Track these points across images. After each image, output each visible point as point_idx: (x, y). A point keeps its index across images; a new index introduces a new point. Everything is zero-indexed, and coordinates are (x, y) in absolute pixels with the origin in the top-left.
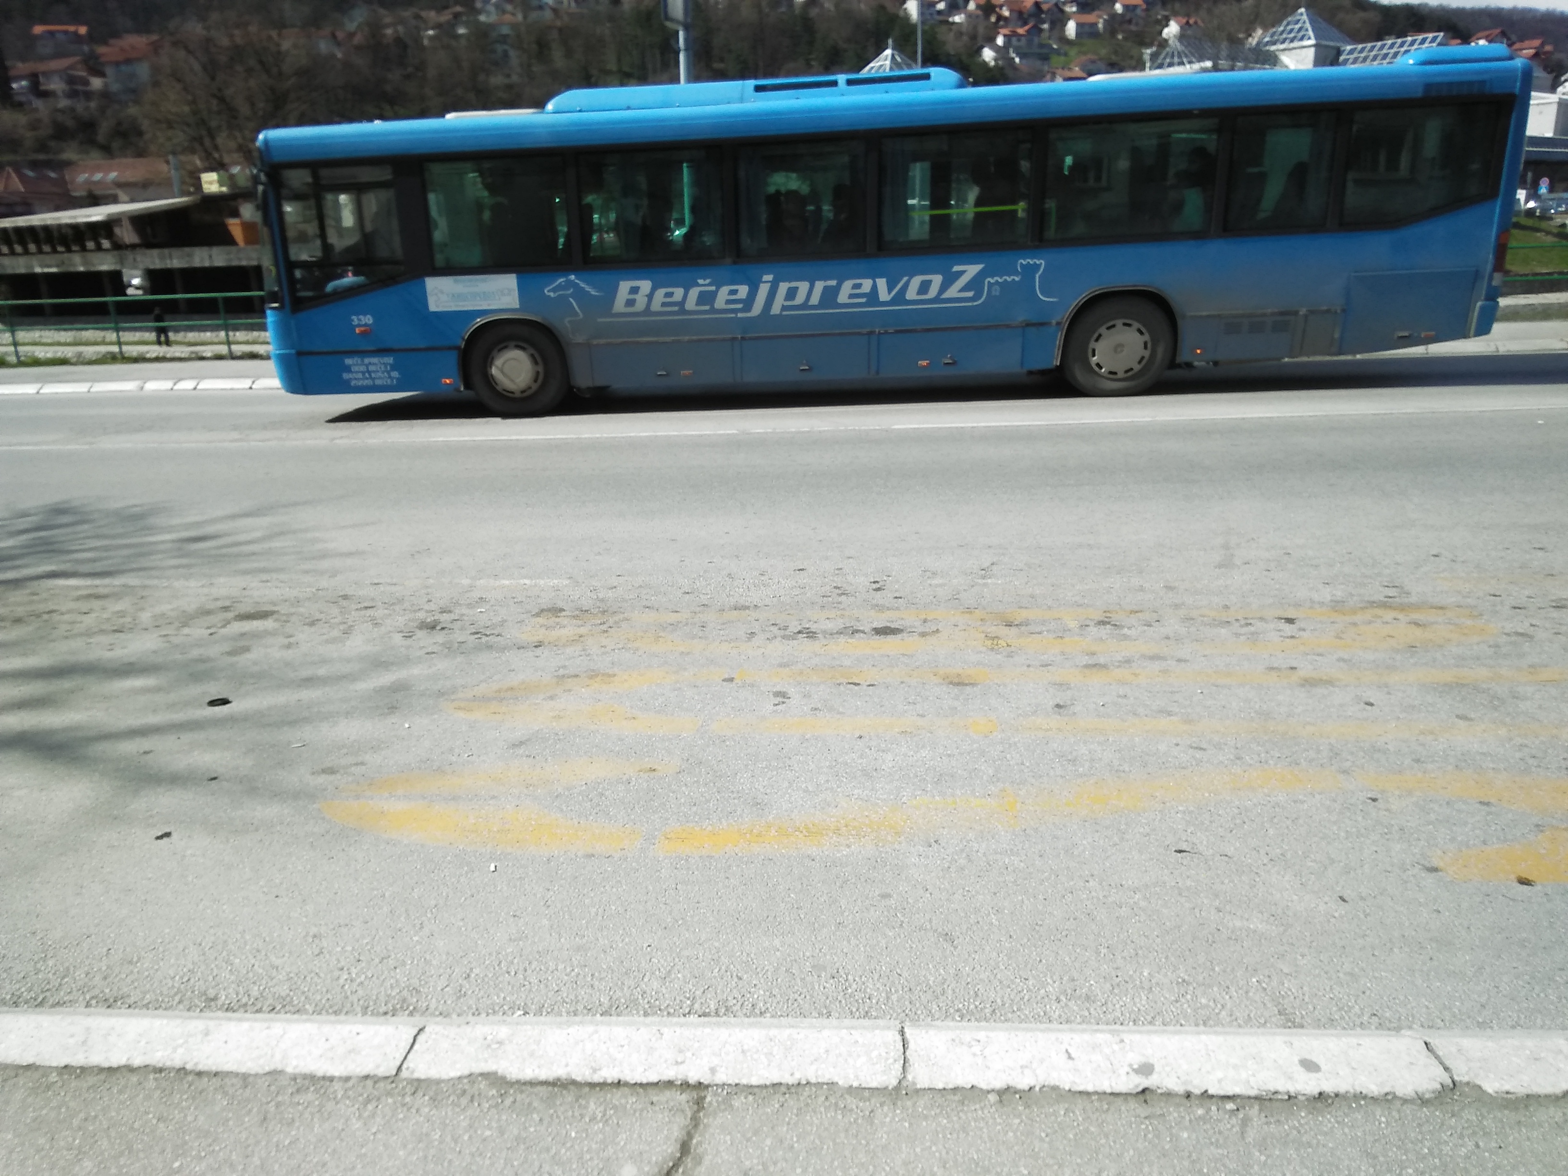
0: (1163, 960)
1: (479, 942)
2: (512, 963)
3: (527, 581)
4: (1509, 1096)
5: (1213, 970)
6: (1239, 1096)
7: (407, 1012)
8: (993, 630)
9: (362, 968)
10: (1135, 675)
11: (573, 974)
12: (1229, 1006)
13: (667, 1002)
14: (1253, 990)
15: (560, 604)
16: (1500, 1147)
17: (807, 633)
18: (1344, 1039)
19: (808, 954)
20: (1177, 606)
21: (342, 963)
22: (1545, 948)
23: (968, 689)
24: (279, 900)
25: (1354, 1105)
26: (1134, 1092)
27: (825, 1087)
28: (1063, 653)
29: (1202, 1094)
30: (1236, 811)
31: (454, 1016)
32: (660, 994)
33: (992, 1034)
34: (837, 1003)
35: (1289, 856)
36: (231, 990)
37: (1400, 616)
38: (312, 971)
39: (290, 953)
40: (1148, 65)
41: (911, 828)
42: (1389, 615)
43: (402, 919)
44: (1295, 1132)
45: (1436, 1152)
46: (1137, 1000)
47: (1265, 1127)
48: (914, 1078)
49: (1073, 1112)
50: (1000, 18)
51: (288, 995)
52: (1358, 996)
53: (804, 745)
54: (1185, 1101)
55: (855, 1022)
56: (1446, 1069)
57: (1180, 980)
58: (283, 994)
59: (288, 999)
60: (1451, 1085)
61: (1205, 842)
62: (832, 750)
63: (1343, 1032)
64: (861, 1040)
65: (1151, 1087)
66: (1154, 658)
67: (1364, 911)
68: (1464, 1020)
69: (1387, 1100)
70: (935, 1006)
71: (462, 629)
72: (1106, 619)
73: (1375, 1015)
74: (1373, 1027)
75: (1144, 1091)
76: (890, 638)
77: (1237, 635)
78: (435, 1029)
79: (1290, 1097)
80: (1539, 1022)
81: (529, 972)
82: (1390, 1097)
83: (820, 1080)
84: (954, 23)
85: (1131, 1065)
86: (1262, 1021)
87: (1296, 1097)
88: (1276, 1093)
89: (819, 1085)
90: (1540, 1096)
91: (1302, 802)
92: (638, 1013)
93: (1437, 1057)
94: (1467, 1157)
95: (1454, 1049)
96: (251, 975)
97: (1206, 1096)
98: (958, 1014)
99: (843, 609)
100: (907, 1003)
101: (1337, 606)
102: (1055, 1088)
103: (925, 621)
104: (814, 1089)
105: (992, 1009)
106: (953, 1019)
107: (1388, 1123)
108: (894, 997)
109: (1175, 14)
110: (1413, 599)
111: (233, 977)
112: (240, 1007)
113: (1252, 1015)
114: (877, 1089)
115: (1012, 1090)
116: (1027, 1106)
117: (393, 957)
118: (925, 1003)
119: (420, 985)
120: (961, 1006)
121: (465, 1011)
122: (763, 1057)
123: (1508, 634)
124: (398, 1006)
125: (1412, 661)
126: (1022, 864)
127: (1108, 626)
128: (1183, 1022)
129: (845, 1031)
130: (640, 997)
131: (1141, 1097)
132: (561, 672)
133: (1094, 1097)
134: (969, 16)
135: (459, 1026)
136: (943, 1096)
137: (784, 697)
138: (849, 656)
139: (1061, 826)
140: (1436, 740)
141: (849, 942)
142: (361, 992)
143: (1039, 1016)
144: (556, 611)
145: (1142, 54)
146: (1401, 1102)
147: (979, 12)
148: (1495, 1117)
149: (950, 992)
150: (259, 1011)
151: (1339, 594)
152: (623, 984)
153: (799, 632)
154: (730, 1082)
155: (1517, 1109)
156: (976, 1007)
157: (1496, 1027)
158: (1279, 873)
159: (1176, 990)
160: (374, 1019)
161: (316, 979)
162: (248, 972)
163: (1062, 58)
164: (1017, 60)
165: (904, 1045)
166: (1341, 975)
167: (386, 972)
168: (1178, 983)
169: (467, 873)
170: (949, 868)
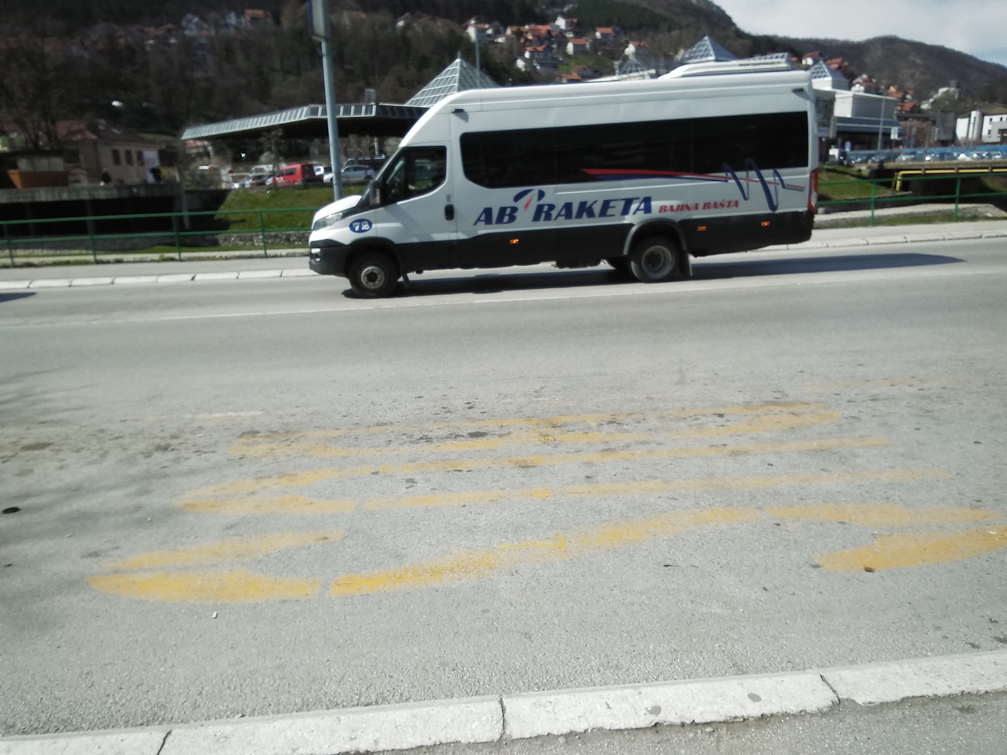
0: (661, 638)
1: (208, 668)
2: (232, 680)
3: (233, 414)
4: (871, 705)
5: (692, 641)
6: (714, 722)
7: (157, 722)
8: (544, 430)
9: (123, 694)
10: (633, 454)
11: (275, 685)
12: (703, 664)
13: (342, 698)
14: (717, 652)
15: (257, 428)
16: (869, 739)
17: (426, 439)
18: (773, 678)
19: (436, 656)
20: (654, 410)
21: (108, 692)
22: (883, 611)
23: (531, 470)
24: (59, 650)
25: (782, 721)
26: (650, 726)
27: (452, 745)
28: (588, 443)
29: (691, 723)
30: (698, 537)
31: (192, 722)
32: (337, 694)
33: (559, 697)
34: (457, 687)
35: (731, 564)
36: (25, 719)
37: (784, 409)
38: (86, 699)
39: (70, 687)
40: (617, 71)
41: (500, 564)
42: (777, 409)
43: (151, 656)
44: (749, 742)
45: (833, 745)
46: (647, 665)
47: (731, 741)
48: (510, 732)
49: (613, 744)
50: (527, 40)
51: (69, 718)
52: (779, 650)
53: (427, 514)
54: (681, 729)
55: (470, 699)
56: (834, 692)
57: (672, 650)
58: (65, 718)
59: (69, 721)
60: (838, 702)
61: (681, 559)
62: (446, 516)
63: (772, 674)
64: (474, 711)
65: (660, 722)
66: (643, 443)
67: (778, 596)
68: (841, 660)
69: (802, 716)
70: (521, 683)
71: (187, 449)
72: (613, 420)
73: (790, 662)
74: (789, 670)
75: (656, 725)
76: (480, 440)
77: (691, 426)
78: (178, 732)
79: (744, 719)
80: (883, 657)
81: (244, 686)
82: (803, 713)
83: (449, 741)
84: (498, 43)
85: (646, 709)
86: (723, 672)
87: (748, 719)
88: (736, 717)
89: (448, 744)
90: (888, 703)
91: (737, 529)
92: (322, 707)
93: (828, 684)
94: (851, 747)
95: (837, 679)
96: (40, 706)
97: (694, 724)
98: (536, 686)
99: (449, 422)
100: (503, 682)
101: (747, 405)
102: (601, 729)
103: (502, 427)
104: (445, 747)
105: (557, 681)
106: (534, 690)
107: (803, 730)
108: (494, 680)
109: (632, 39)
110: (790, 399)
111: (26, 709)
112: (32, 730)
113: (717, 669)
114: (486, 743)
115: (574, 734)
116: (584, 743)
117: (145, 684)
118: (515, 681)
119: (166, 702)
120: (537, 681)
121: (199, 718)
122: (410, 729)
123: (846, 418)
124: (151, 719)
125: (793, 437)
126: (571, 582)
127: (614, 425)
128: (676, 677)
129: (463, 705)
130: (323, 696)
131: (654, 729)
132: (259, 475)
133: (626, 733)
134: (508, 38)
135: (196, 728)
136: (530, 743)
137: (413, 482)
138: (454, 453)
139: (594, 556)
140: (810, 485)
141: (463, 645)
142: (123, 711)
143: (588, 682)
144: (253, 433)
145: (613, 64)
146: (810, 716)
147: (514, 36)
148: (864, 719)
149: (530, 672)
150: (48, 731)
151: (748, 398)
152: (311, 688)
153: (421, 438)
154: (388, 748)
155: (876, 713)
156: (547, 681)
157: (859, 663)
158: (726, 575)
159: (671, 657)
160: (133, 729)
161: (89, 705)
162: (38, 704)
163: (565, 67)
164: (538, 67)
165: (503, 711)
166: (768, 638)
167: (141, 695)
168: (671, 652)
169: (196, 621)
170: (525, 588)
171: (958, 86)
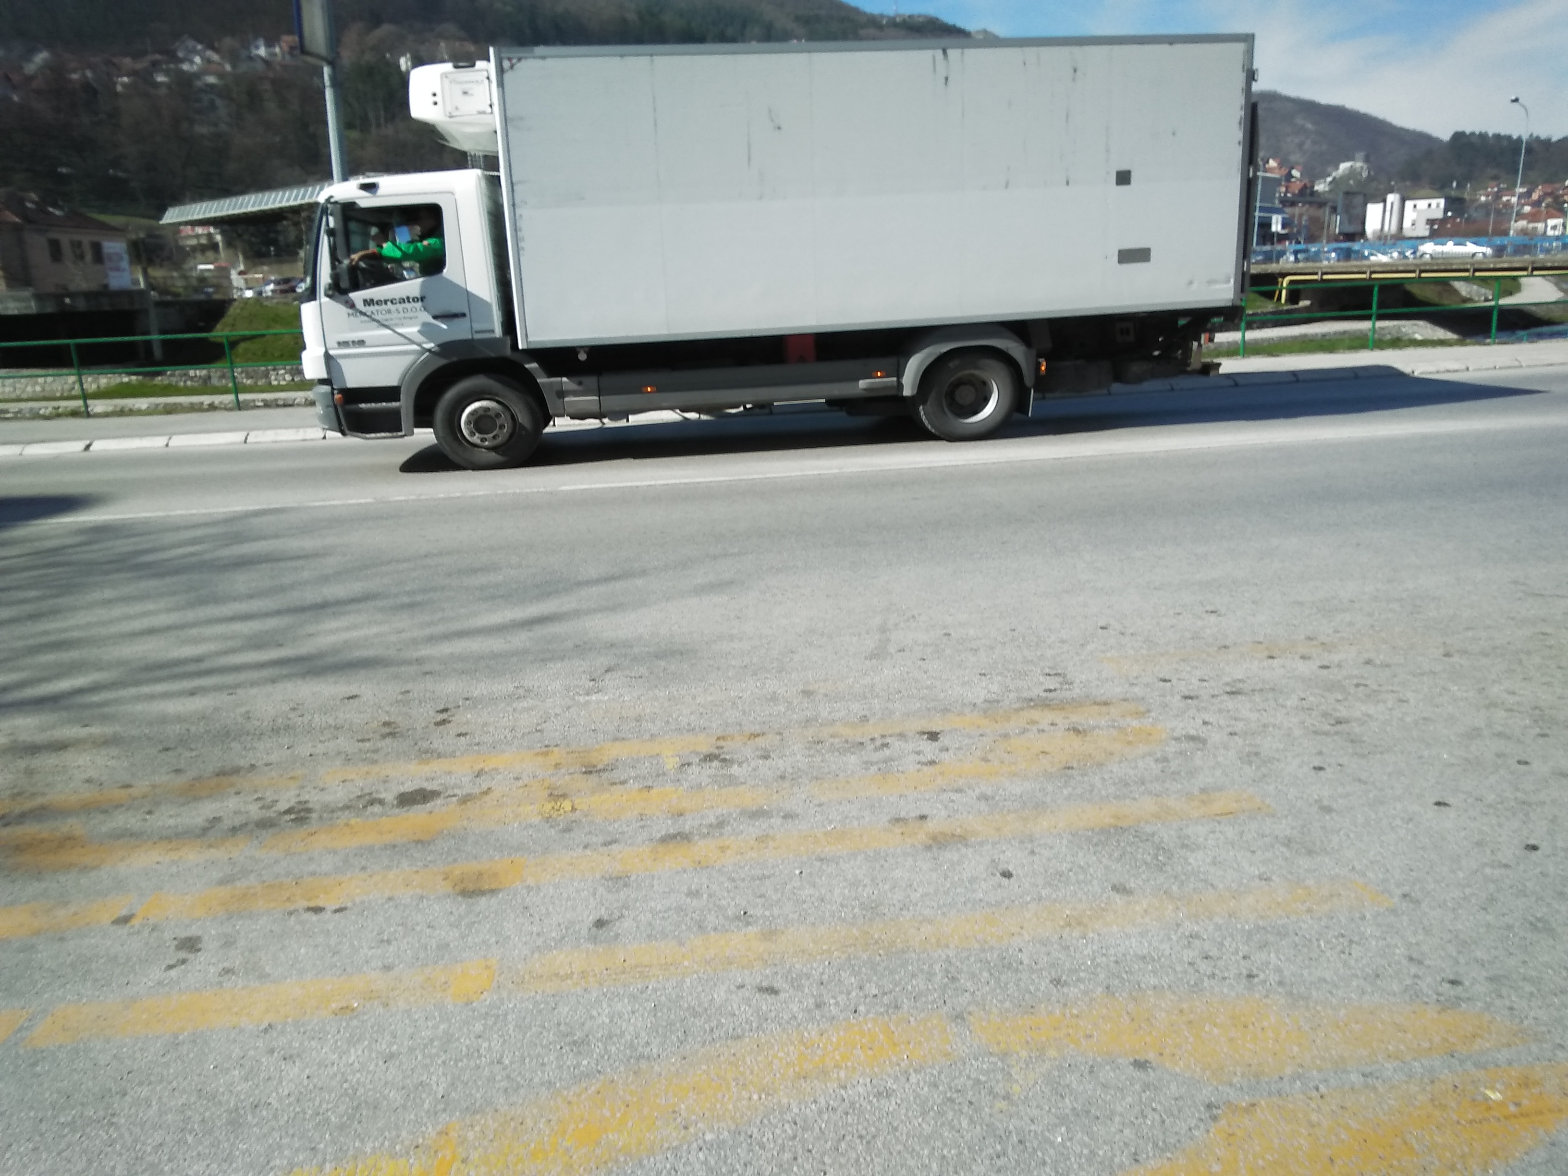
8: (563, 783)
17: (298, 813)
20: (808, 722)
23: (483, 901)
28: (641, 818)
37: (1059, 719)
42: (1045, 717)
66: (756, 815)
72: (716, 752)
76: (413, 814)
101: (990, 708)
103: (480, 774)
110: (1077, 692)
123: (1176, 739)
125: (1065, 791)
127: (715, 764)
137: (191, 949)
140: (1084, 937)
151: (995, 690)
153: (288, 811)
171: (1367, 160)
